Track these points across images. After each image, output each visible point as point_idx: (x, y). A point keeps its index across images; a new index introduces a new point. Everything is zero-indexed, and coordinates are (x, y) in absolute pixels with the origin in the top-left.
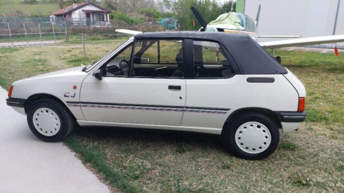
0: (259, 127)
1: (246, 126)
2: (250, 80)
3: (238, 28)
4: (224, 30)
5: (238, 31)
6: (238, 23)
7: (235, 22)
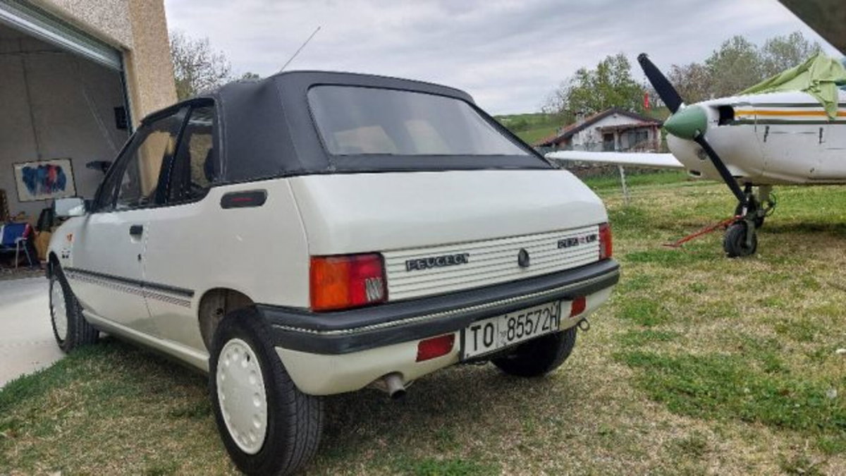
3: (826, 99)
4: (736, 109)
5: (821, 109)
6: (834, 85)
7: (818, 83)
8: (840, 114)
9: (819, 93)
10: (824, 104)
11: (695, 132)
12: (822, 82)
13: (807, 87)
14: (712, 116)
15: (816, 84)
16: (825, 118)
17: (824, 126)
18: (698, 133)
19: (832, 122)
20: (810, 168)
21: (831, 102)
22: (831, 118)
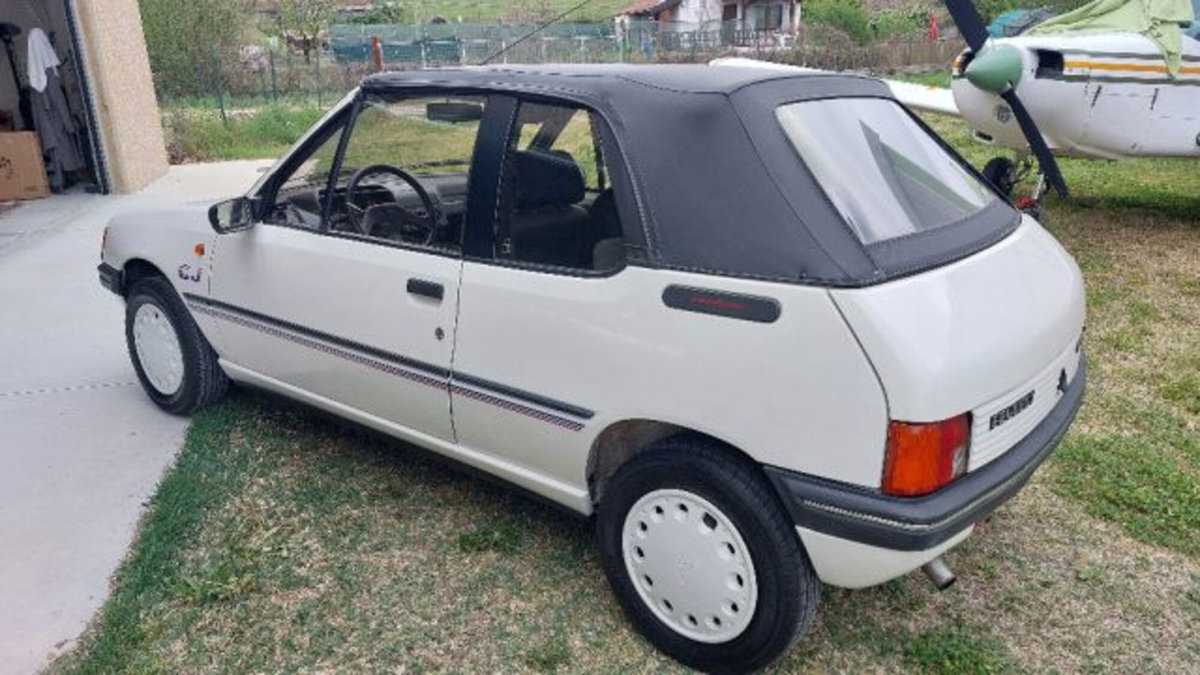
0: (710, 521)
1: (663, 504)
2: (676, 298)
3: (1169, 49)
4: (1067, 58)
5: (1160, 63)
6: (1176, 27)
7: (1158, 22)
8: (1183, 71)
9: (1159, 39)
10: (1166, 55)
11: (1004, 84)
12: (1163, 22)
13: (1147, 28)
14: (1030, 63)
15: (1155, 24)
16: (1163, 76)
17: (1160, 86)
18: (1009, 86)
19: (1170, 81)
20: (1131, 144)
21: (1175, 54)
22: (1171, 75)
